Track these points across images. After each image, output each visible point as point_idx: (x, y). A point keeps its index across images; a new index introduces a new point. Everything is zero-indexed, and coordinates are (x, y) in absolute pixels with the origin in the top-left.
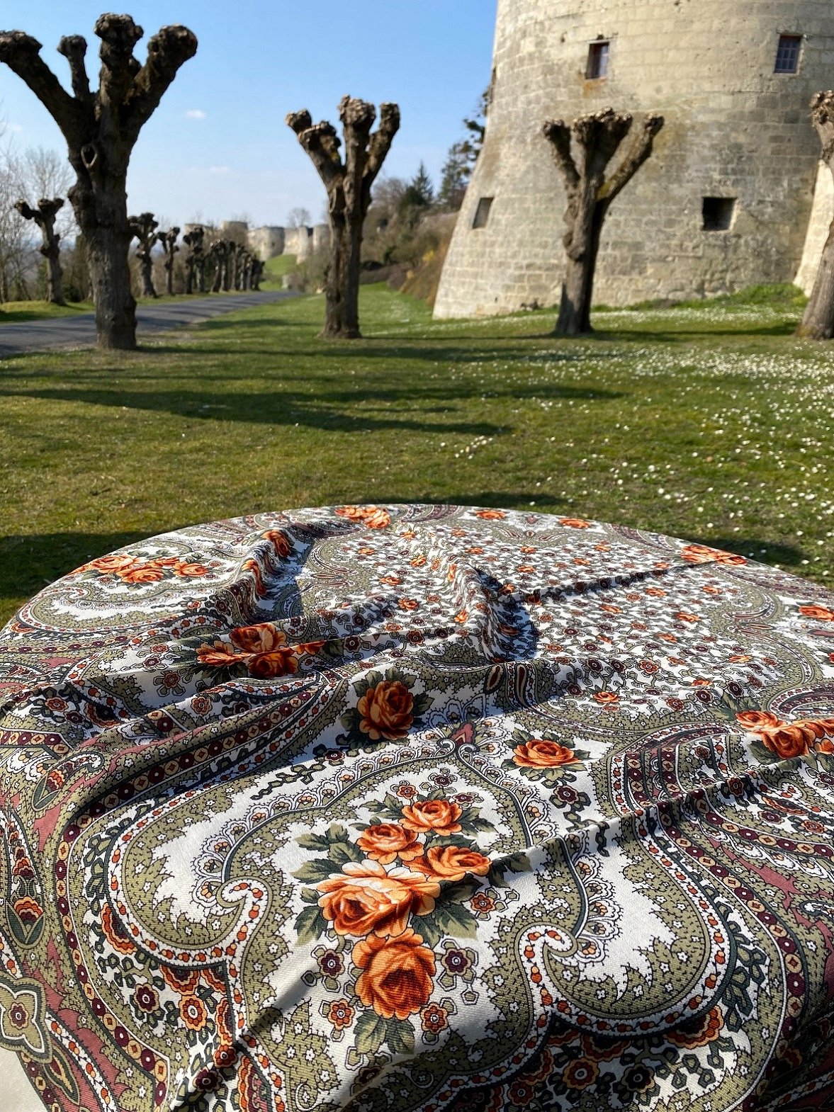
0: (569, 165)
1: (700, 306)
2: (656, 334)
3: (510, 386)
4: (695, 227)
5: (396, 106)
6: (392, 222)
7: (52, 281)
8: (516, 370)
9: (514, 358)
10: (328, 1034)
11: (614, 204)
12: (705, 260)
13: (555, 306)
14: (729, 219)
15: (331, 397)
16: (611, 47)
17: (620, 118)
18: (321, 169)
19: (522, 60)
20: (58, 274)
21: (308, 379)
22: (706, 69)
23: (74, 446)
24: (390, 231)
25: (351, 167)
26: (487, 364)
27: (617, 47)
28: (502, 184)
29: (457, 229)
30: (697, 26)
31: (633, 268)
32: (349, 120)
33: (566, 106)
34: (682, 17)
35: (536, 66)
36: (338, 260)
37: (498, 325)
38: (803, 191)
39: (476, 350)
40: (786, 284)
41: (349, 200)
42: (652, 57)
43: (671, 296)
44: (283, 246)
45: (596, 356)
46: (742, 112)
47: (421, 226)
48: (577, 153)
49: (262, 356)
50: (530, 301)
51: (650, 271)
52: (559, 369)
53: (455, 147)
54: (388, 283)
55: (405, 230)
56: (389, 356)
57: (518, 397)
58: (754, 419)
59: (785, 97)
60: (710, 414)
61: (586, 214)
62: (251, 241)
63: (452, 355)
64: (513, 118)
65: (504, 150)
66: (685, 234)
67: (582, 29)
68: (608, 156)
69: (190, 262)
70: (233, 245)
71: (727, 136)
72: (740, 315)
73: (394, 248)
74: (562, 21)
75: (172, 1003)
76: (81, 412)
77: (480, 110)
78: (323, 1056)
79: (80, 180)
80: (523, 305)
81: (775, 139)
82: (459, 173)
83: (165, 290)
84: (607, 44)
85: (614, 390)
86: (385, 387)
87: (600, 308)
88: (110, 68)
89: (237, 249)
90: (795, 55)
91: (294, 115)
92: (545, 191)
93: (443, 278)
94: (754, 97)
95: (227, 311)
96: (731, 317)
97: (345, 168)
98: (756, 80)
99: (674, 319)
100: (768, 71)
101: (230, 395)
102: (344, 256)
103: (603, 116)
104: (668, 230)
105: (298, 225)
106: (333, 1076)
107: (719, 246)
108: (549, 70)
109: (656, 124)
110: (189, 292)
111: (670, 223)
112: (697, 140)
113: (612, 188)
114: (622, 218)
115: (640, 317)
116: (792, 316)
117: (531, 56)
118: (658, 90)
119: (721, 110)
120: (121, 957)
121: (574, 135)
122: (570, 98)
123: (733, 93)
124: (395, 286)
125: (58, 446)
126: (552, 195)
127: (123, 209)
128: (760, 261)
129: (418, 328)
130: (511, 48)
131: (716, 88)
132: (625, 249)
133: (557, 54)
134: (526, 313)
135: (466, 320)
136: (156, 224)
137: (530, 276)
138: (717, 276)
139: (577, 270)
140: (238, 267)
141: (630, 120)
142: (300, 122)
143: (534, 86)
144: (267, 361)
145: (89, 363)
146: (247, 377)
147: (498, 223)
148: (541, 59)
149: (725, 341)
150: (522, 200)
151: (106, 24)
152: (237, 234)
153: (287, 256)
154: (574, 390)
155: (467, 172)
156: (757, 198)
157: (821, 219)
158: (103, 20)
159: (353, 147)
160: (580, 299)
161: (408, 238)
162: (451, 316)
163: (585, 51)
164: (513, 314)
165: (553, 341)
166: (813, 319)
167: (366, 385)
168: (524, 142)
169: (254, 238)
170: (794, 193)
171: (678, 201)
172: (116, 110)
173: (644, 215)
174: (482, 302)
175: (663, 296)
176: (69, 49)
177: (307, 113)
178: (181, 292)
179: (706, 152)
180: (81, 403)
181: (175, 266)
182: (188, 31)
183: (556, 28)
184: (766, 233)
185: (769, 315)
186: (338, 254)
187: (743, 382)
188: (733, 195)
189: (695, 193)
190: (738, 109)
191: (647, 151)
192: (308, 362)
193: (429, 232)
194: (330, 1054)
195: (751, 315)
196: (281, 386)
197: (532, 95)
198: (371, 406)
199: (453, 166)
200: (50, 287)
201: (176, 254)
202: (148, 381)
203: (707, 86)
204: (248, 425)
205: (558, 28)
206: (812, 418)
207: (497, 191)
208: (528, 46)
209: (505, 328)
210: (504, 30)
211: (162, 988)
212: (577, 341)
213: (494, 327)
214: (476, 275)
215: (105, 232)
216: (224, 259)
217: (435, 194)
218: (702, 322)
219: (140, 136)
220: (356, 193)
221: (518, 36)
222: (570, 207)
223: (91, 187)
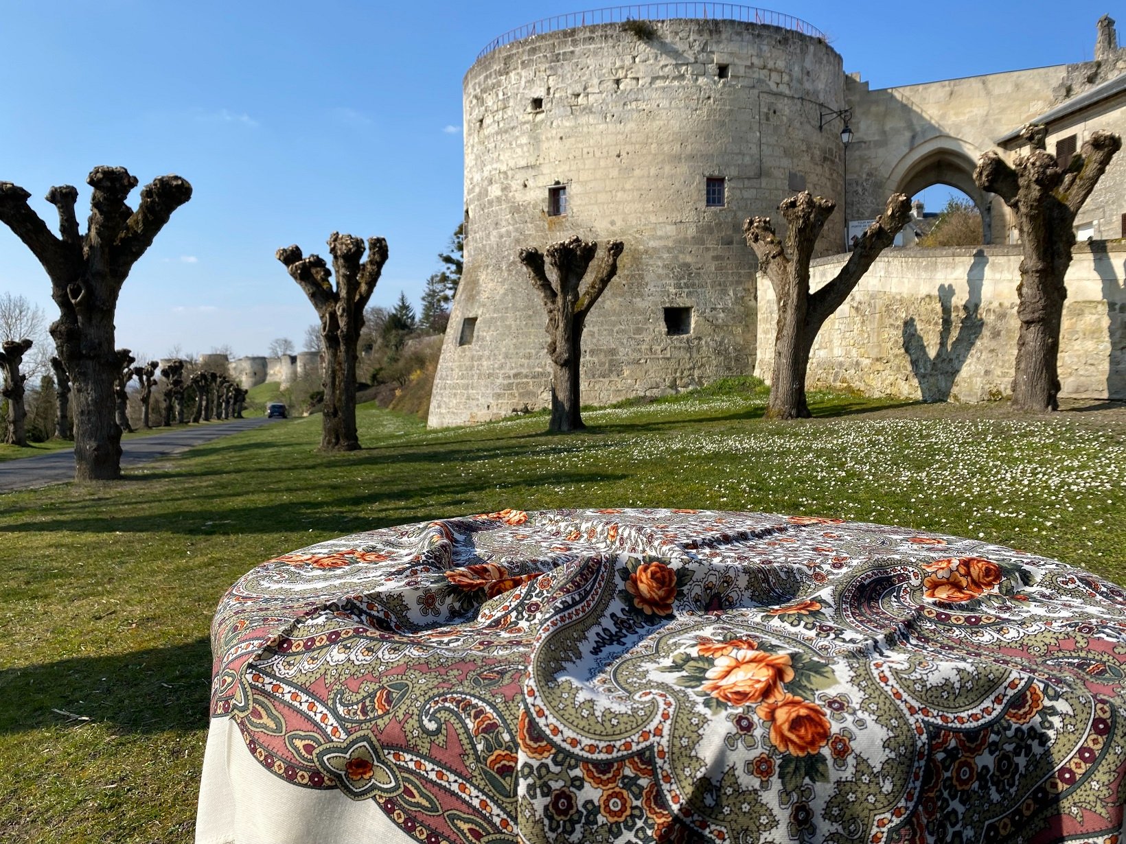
0: (546, 285)
1: (676, 400)
2: (642, 426)
3: (520, 477)
4: (660, 333)
5: (384, 239)
6: (376, 347)
7: (14, 422)
8: (522, 463)
9: (517, 454)
10: (757, 786)
11: (589, 318)
12: (673, 361)
13: (545, 409)
14: (689, 324)
15: (341, 502)
16: (568, 190)
17: (587, 244)
18: (313, 296)
19: (491, 203)
20: (21, 415)
21: (314, 488)
22: (650, 205)
23: (63, 573)
24: (375, 354)
25: (343, 293)
26: (494, 461)
27: (573, 190)
28: (484, 306)
29: (444, 347)
30: (637, 172)
31: (611, 371)
32: (339, 253)
33: (534, 239)
34: (624, 166)
35: (504, 206)
36: (334, 378)
37: (495, 429)
38: (747, 299)
39: (478, 450)
40: (747, 376)
41: (342, 323)
42: (602, 197)
43: (648, 394)
44: (265, 374)
45: (594, 446)
46: (686, 238)
47: (406, 349)
48: (553, 275)
49: (260, 473)
50: (521, 406)
51: (626, 373)
52: (563, 459)
53: (432, 279)
54: (377, 402)
55: (390, 353)
56: (393, 462)
57: (533, 485)
58: (751, 487)
59: (719, 224)
60: (711, 486)
61: (566, 326)
62: (232, 372)
63: (456, 456)
64: (487, 249)
65: (482, 277)
66: (653, 339)
67: (541, 177)
68: (580, 277)
69: (168, 395)
70: (214, 376)
71: (676, 258)
72: (713, 405)
73: (381, 369)
74: (523, 171)
75: (591, 802)
76: (69, 540)
77: (453, 247)
78: (758, 805)
79: (64, 315)
80: (514, 410)
81: (716, 258)
82: (439, 301)
83: (142, 424)
84: (564, 188)
85: (619, 473)
86: (395, 489)
87: (587, 408)
88: (101, 212)
89: (219, 380)
90: (721, 192)
91: (284, 250)
92: (523, 310)
93: (434, 391)
94: (694, 226)
95: (210, 440)
96: (705, 407)
97: (337, 294)
98: (693, 213)
99: (656, 413)
100: (702, 205)
101: (233, 511)
102: (339, 374)
103: (571, 243)
104: (637, 336)
105: (280, 354)
106: (771, 819)
107: (684, 348)
108: (516, 209)
109: (617, 248)
110: (168, 424)
111: (639, 331)
112: (651, 262)
113: (586, 302)
114: (596, 329)
115: (624, 413)
116: (758, 402)
117: (498, 199)
118: (613, 223)
119: (668, 237)
120: (535, 764)
121: (547, 260)
122: (537, 231)
123: (675, 223)
124: (385, 404)
125: (48, 575)
126: (531, 313)
127: (111, 340)
128: (722, 358)
129: (415, 437)
130: (480, 193)
131: (661, 220)
132: (602, 356)
133: (520, 197)
134: (519, 417)
135: (462, 428)
136: (133, 360)
137: (518, 384)
138: (686, 373)
139: (564, 374)
140: (219, 397)
141: (595, 245)
142: (291, 257)
143: (504, 223)
144: (267, 477)
145: (67, 495)
146: (247, 493)
147: (483, 339)
148: (507, 201)
149: (705, 426)
150: (503, 319)
151: (100, 175)
152: (217, 364)
153: (270, 384)
154: (581, 475)
155: (446, 299)
156: (709, 306)
157: (766, 320)
158: (97, 172)
159: (344, 276)
160: (570, 400)
161: (394, 360)
162: (445, 426)
163: (546, 194)
164: (505, 419)
165: (550, 437)
166: (778, 402)
167: (376, 489)
168: (500, 269)
169: (235, 368)
170: (740, 300)
171: (642, 312)
172: (107, 250)
173: (614, 326)
174: (475, 410)
175: (642, 394)
176: (58, 197)
177: (297, 248)
178: (158, 425)
179: (660, 271)
180: (67, 533)
181: (152, 400)
182: (183, 180)
183: (517, 176)
184: (722, 334)
185: (738, 403)
186: (334, 372)
187: (732, 457)
188: (688, 305)
189: (656, 304)
190: (682, 235)
191: (613, 271)
192: (310, 475)
193: (415, 353)
194: (764, 802)
195: (722, 404)
196: (285, 498)
197: (503, 230)
198: (385, 507)
199: (432, 294)
200: (11, 428)
201: (153, 388)
202: (140, 506)
203: (653, 219)
204: (258, 536)
205: (520, 177)
206: (802, 482)
207: (480, 313)
208: (495, 191)
209: (501, 430)
210: (472, 179)
211: (580, 788)
212: (573, 436)
213: (490, 431)
214: (466, 387)
215: (90, 363)
216: (205, 390)
217: (417, 319)
218: (681, 413)
219: (131, 273)
220: (349, 316)
221: (486, 183)
222: (551, 320)
223: (76, 321)
